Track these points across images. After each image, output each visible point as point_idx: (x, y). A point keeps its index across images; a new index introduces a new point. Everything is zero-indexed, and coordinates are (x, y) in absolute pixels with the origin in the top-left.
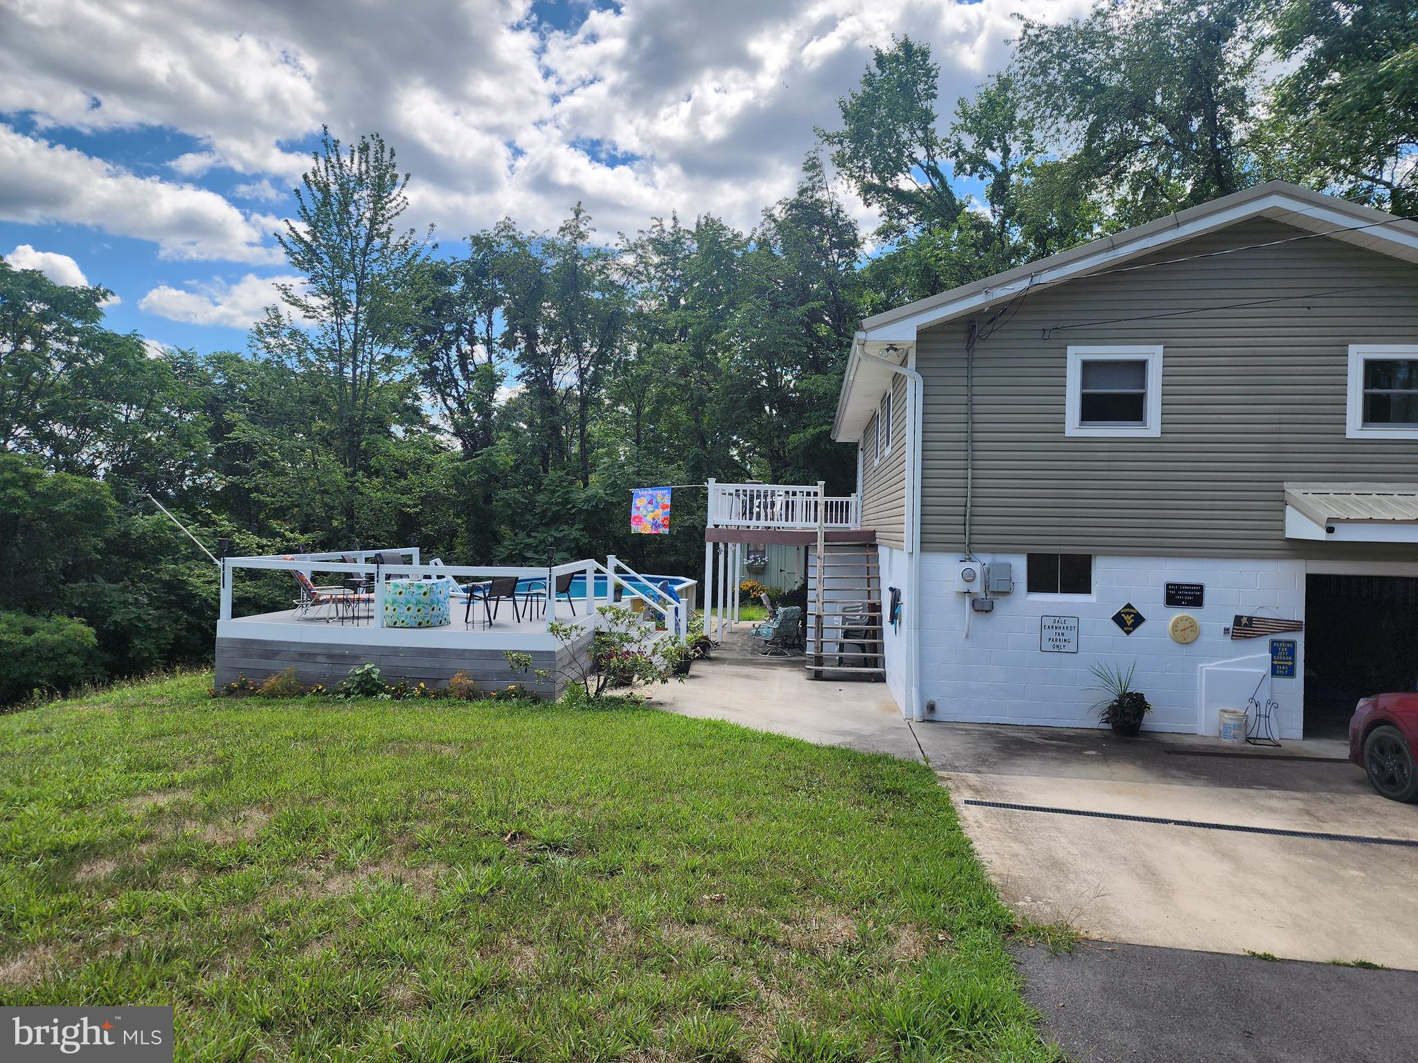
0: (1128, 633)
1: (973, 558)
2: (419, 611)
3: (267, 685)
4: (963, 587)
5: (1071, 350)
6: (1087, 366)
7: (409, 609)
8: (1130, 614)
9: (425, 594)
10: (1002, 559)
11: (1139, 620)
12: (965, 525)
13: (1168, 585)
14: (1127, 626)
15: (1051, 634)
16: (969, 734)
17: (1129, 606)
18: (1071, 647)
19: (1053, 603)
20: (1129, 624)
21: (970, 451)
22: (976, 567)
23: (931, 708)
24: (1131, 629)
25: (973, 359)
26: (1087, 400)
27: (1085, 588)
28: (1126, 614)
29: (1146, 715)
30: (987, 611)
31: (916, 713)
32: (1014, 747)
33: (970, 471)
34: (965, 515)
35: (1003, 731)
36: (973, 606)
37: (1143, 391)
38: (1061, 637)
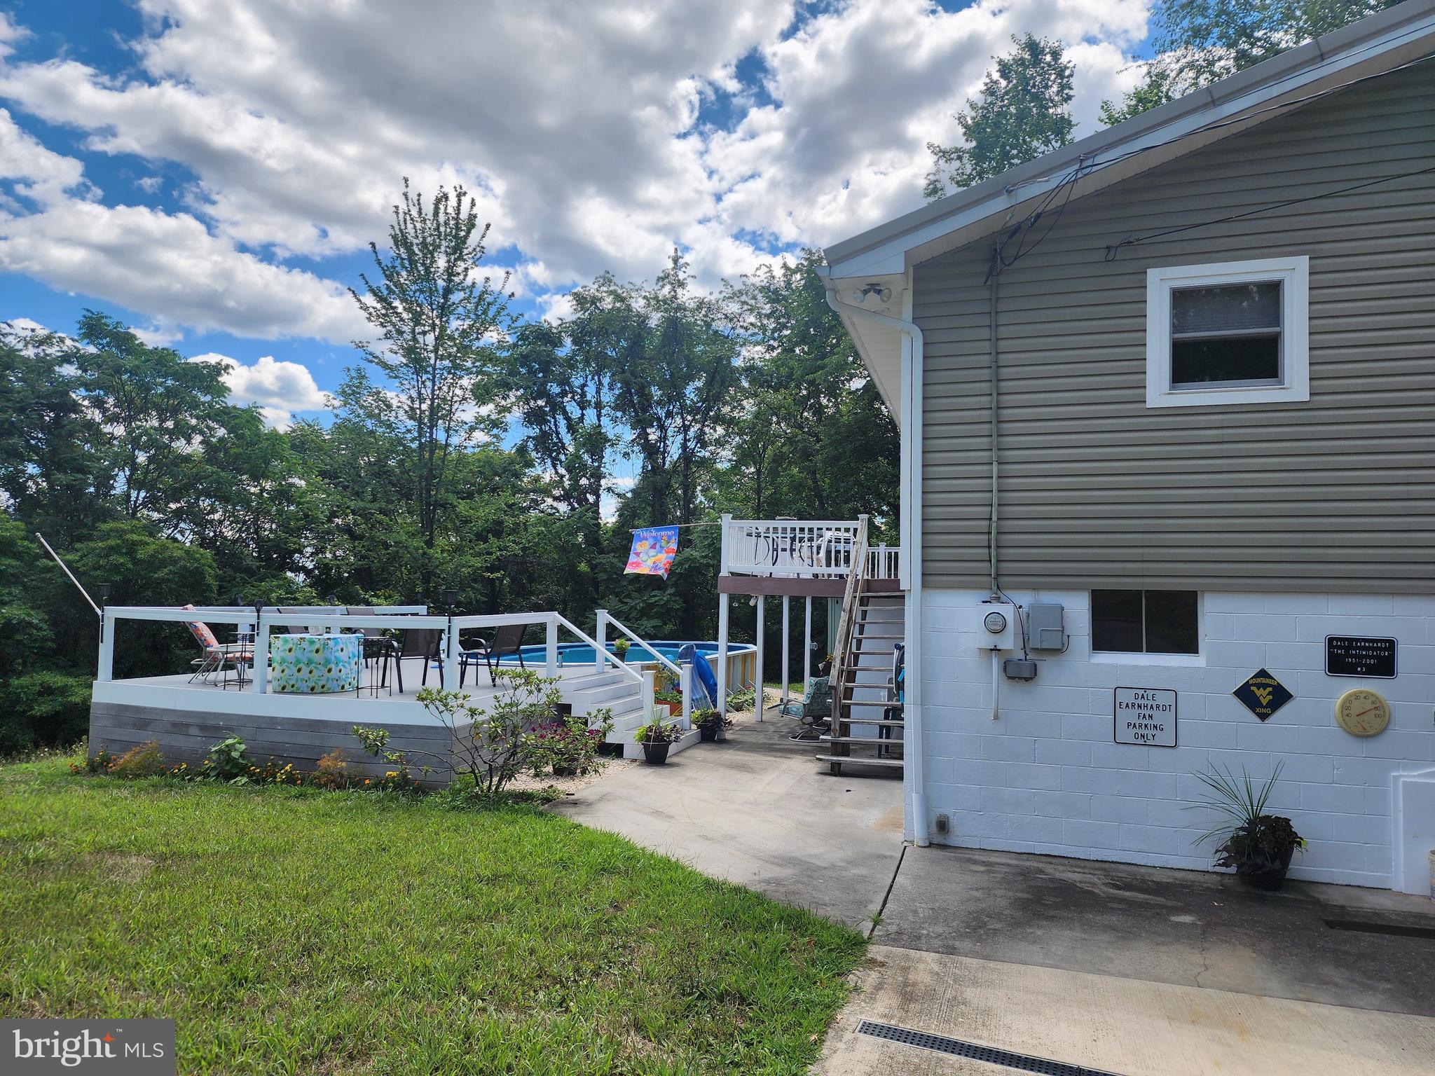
0: (1263, 717)
1: (1003, 598)
2: (311, 672)
4: (987, 641)
5: (1153, 275)
6: (1181, 298)
7: (299, 670)
8: (1265, 686)
9: (317, 651)
10: (1049, 598)
11: (1281, 696)
12: (989, 547)
13: (1331, 640)
14: (1260, 705)
15: (1132, 715)
16: (989, 872)
17: (1263, 673)
18: (1166, 737)
19: (1134, 667)
20: (1264, 702)
21: (995, 436)
22: (1007, 611)
23: (943, 826)
24: (1268, 711)
25: (998, 299)
26: (1179, 349)
27: (1188, 644)
28: (1259, 686)
29: (1296, 853)
30: (1027, 679)
31: (918, 832)
32: (1049, 900)
33: (995, 467)
34: (990, 533)
35: (1049, 869)
36: (1005, 670)
37: (1276, 329)
38: (1147, 721)
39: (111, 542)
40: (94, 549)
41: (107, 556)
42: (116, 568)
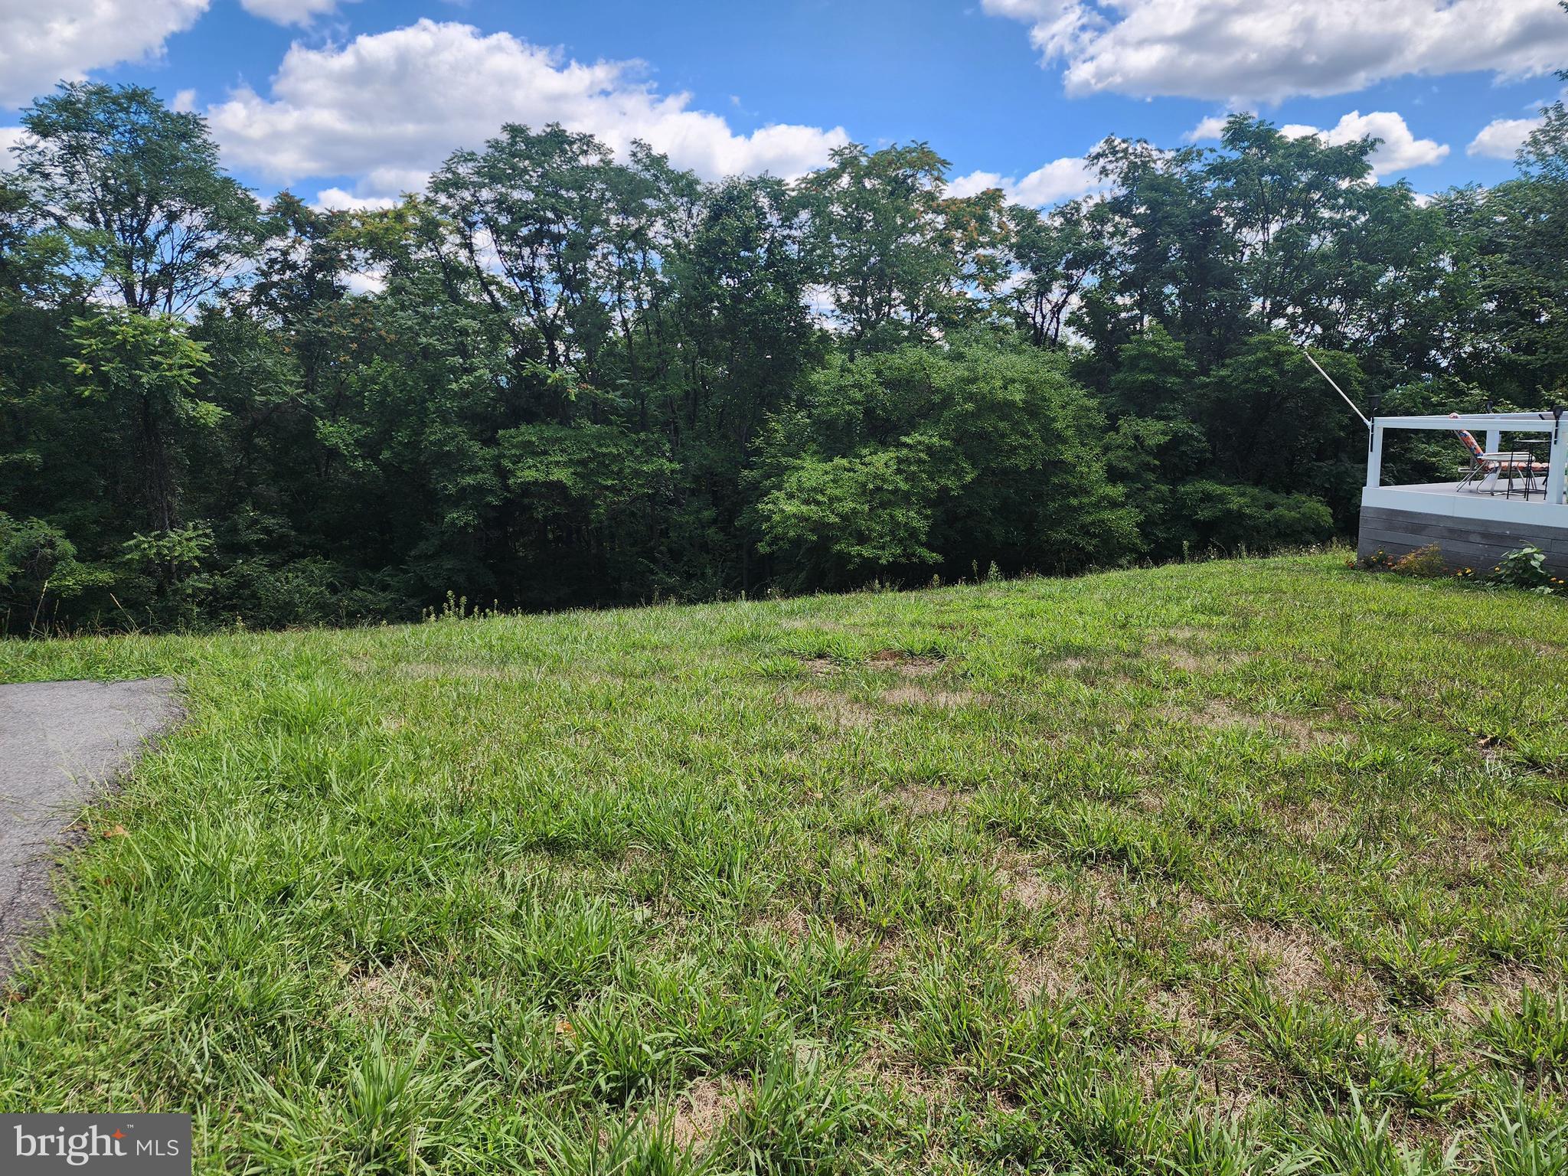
3: (1404, 561)
39: (1260, 355)
40: (1242, 364)
41: (1256, 369)
42: (1264, 380)
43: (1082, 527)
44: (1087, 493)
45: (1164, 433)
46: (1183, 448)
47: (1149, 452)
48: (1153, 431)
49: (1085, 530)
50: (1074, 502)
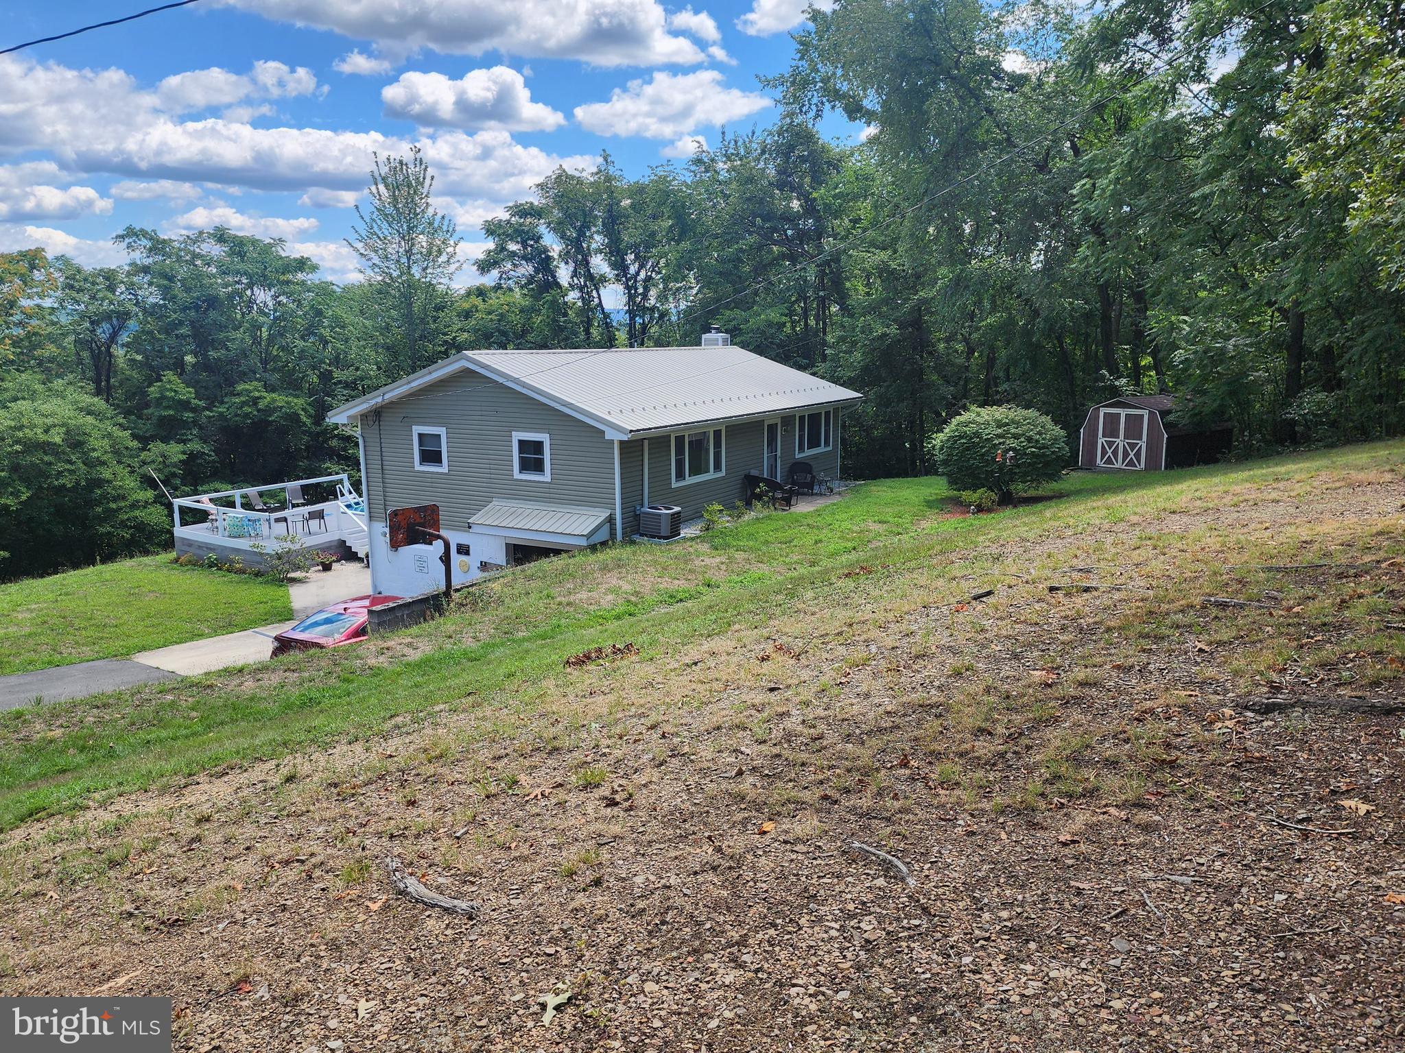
43: (122, 521)
44: (124, 498)
45: (184, 453)
46: (199, 461)
47: (175, 465)
48: (175, 452)
49: (123, 524)
50: (113, 506)
